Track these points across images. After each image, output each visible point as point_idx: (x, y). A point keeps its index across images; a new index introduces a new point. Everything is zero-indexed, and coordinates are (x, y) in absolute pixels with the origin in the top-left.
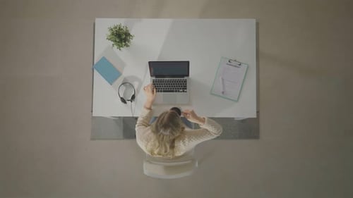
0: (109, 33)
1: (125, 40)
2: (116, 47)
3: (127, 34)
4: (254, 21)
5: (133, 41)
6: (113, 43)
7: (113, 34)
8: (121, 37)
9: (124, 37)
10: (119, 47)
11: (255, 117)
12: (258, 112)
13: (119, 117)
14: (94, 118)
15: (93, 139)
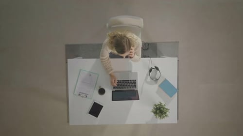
0: (168, 113)
1: (157, 109)
2: (163, 104)
3: (155, 113)
4: (71, 123)
5: (152, 108)
6: (165, 107)
7: (165, 113)
8: (160, 111)
9: (158, 111)
10: (161, 104)
11: (68, 60)
12: (67, 63)
13: (160, 57)
14: (177, 56)
15: (177, 42)
